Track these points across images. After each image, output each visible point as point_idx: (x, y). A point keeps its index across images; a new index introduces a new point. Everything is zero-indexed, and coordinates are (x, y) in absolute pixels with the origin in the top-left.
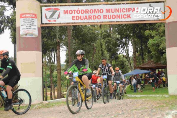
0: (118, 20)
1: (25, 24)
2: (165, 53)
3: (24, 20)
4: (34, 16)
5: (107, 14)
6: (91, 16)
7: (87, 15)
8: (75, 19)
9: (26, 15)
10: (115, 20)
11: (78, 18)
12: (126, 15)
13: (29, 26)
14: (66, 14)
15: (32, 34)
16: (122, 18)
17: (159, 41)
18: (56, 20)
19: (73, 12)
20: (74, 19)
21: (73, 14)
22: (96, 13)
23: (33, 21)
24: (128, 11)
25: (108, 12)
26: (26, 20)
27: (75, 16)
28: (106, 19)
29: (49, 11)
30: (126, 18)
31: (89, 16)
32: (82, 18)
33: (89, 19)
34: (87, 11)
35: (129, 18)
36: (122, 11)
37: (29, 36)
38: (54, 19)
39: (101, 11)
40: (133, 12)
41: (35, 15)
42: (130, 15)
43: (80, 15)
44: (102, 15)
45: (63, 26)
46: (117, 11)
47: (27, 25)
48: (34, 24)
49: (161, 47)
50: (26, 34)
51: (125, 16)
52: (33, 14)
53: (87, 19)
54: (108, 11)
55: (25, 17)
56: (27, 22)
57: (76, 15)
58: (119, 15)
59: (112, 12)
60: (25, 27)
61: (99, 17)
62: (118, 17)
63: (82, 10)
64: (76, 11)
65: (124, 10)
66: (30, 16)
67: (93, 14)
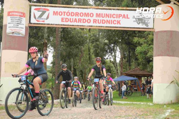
0: (108, 25)
1: (12, 22)
2: (152, 61)
3: (12, 18)
4: (22, 15)
5: (97, 18)
6: (81, 19)
7: (77, 18)
8: (65, 21)
9: (14, 14)
10: (105, 25)
11: (67, 20)
12: (116, 21)
13: (16, 24)
14: (55, 15)
15: (18, 33)
16: (111, 23)
17: (147, 49)
18: (45, 20)
19: (63, 13)
20: (63, 21)
21: (63, 16)
22: (86, 16)
23: (21, 20)
24: (118, 17)
25: (98, 17)
26: (14, 18)
27: (64, 18)
28: (96, 23)
29: (38, 11)
30: (116, 23)
31: (79, 19)
32: (71, 21)
33: (79, 22)
34: (77, 14)
35: (119, 24)
36: (112, 17)
37: (16, 35)
38: (43, 19)
39: (92, 15)
40: (123, 18)
41: (24, 14)
42: (120, 21)
43: (69, 17)
44: (92, 19)
45: (51, 27)
46: (107, 17)
47: (14, 24)
48: (21, 23)
49: (148, 55)
50: (13, 33)
51: (115, 22)
52: (22, 13)
53: (77, 22)
55: (13, 15)
56: (14, 20)
57: (66, 17)
58: (109, 21)
59: (102, 17)
60: (12, 25)
61: (89, 21)
62: (108, 22)
63: (72, 13)
64: (66, 13)
65: (114, 16)
66: (18, 15)
67: (83, 17)
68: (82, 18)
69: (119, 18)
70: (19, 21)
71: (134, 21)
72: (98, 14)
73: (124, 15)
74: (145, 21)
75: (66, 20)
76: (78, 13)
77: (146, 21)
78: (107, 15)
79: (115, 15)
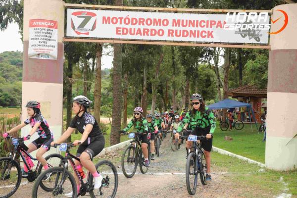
0: (193, 39)
1: (36, 37)
3: (36, 31)
4: (52, 24)
5: (174, 28)
6: (148, 30)
7: (142, 27)
8: (121, 32)
9: (40, 23)
10: (188, 39)
11: (125, 31)
12: (205, 32)
13: (43, 40)
14: (106, 23)
15: (47, 54)
16: (198, 37)
19: (119, 20)
20: (119, 32)
21: (118, 25)
22: (157, 25)
23: (51, 34)
24: (209, 26)
25: (176, 26)
26: (39, 31)
27: (120, 28)
28: (172, 36)
30: (205, 36)
31: (144, 29)
32: (132, 32)
33: (144, 35)
34: (141, 21)
35: (210, 37)
36: (199, 26)
37: (42, 58)
39: (165, 22)
40: (217, 27)
41: (55, 22)
42: (212, 32)
43: (129, 26)
44: (166, 29)
46: (191, 25)
47: (40, 40)
48: (52, 38)
50: (39, 54)
51: (204, 34)
52: (51, 21)
53: (141, 34)
54: (176, 23)
55: (38, 26)
56: (39, 34)
57: (123, 25)
58: (193, 32)
59: (183, 25)
60: (36, 42)
61: (161, 32)
62: (193, 34)
63: (133, 19)
64: (123, 20)
65: (203, 24)
66: (46, 25)
67: (152, 27)
68: (150, 27)
69: (211, 27)
70: (48, 35)
71: (236, 33)
72: (176, 21)
73: (220, 22)
74: (254, 32)
75: (123, 31)
76: (143, 19)
77: (257, 33)
78: (191, 23)
79: (204, 22)
